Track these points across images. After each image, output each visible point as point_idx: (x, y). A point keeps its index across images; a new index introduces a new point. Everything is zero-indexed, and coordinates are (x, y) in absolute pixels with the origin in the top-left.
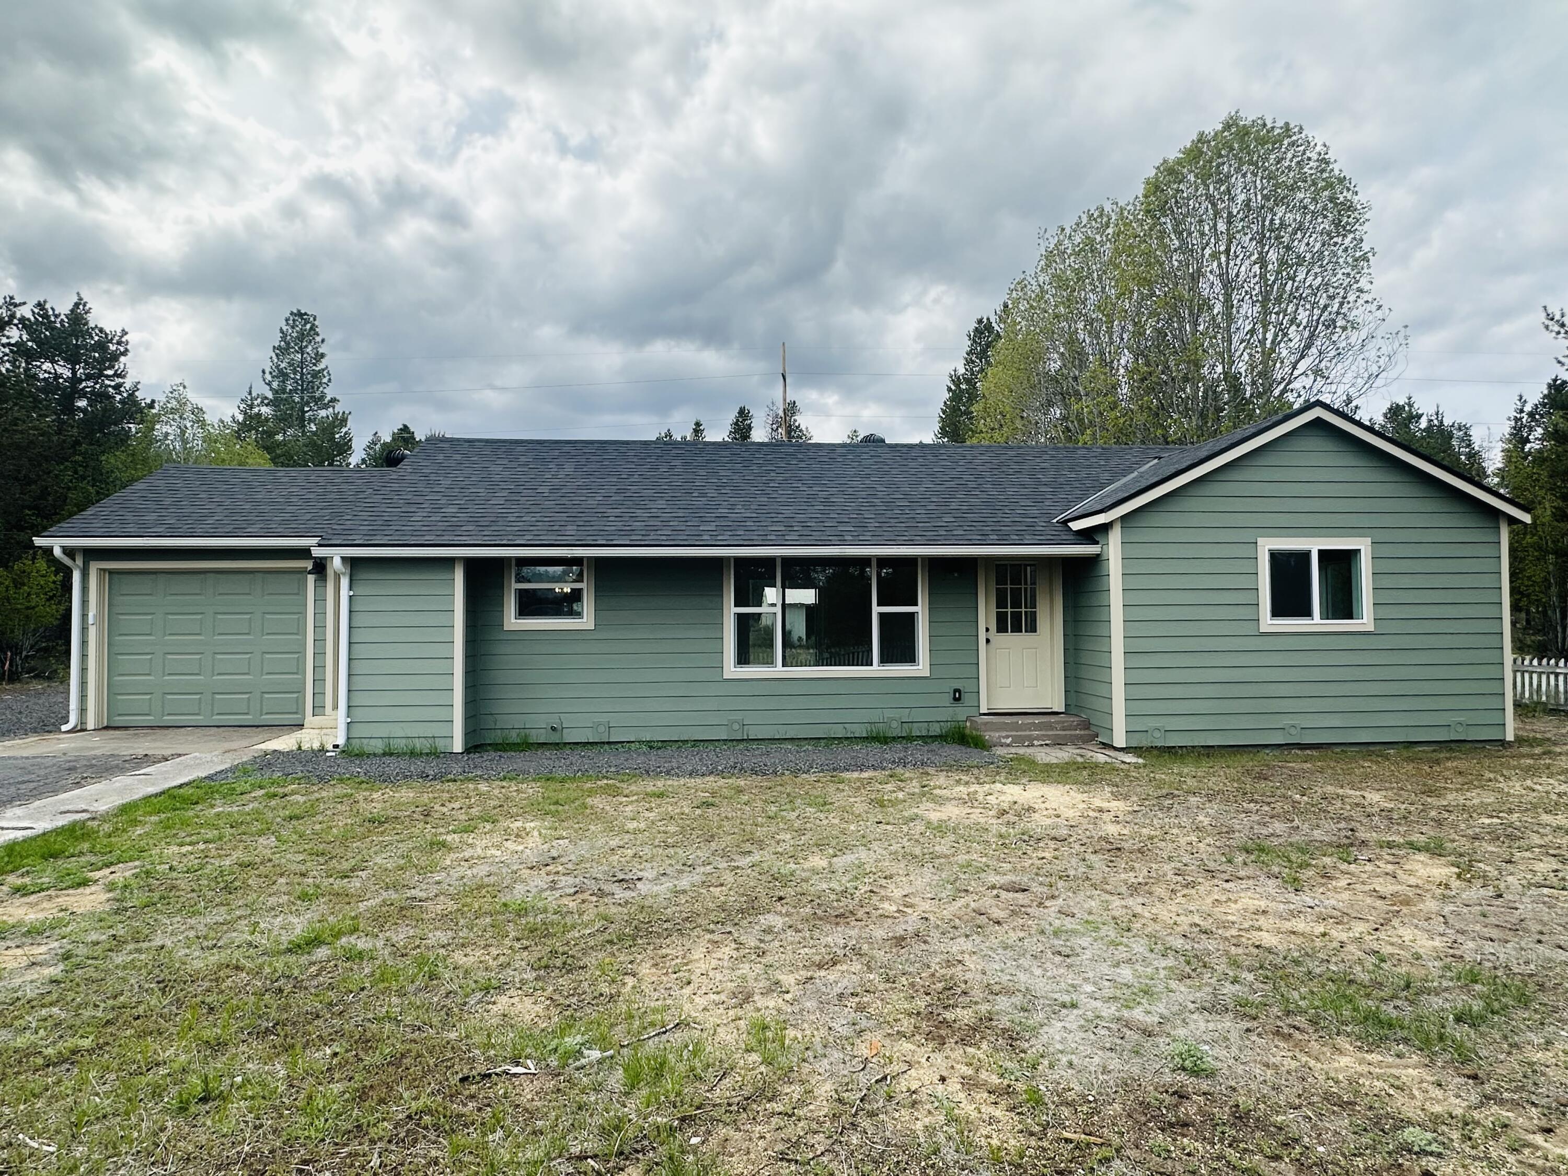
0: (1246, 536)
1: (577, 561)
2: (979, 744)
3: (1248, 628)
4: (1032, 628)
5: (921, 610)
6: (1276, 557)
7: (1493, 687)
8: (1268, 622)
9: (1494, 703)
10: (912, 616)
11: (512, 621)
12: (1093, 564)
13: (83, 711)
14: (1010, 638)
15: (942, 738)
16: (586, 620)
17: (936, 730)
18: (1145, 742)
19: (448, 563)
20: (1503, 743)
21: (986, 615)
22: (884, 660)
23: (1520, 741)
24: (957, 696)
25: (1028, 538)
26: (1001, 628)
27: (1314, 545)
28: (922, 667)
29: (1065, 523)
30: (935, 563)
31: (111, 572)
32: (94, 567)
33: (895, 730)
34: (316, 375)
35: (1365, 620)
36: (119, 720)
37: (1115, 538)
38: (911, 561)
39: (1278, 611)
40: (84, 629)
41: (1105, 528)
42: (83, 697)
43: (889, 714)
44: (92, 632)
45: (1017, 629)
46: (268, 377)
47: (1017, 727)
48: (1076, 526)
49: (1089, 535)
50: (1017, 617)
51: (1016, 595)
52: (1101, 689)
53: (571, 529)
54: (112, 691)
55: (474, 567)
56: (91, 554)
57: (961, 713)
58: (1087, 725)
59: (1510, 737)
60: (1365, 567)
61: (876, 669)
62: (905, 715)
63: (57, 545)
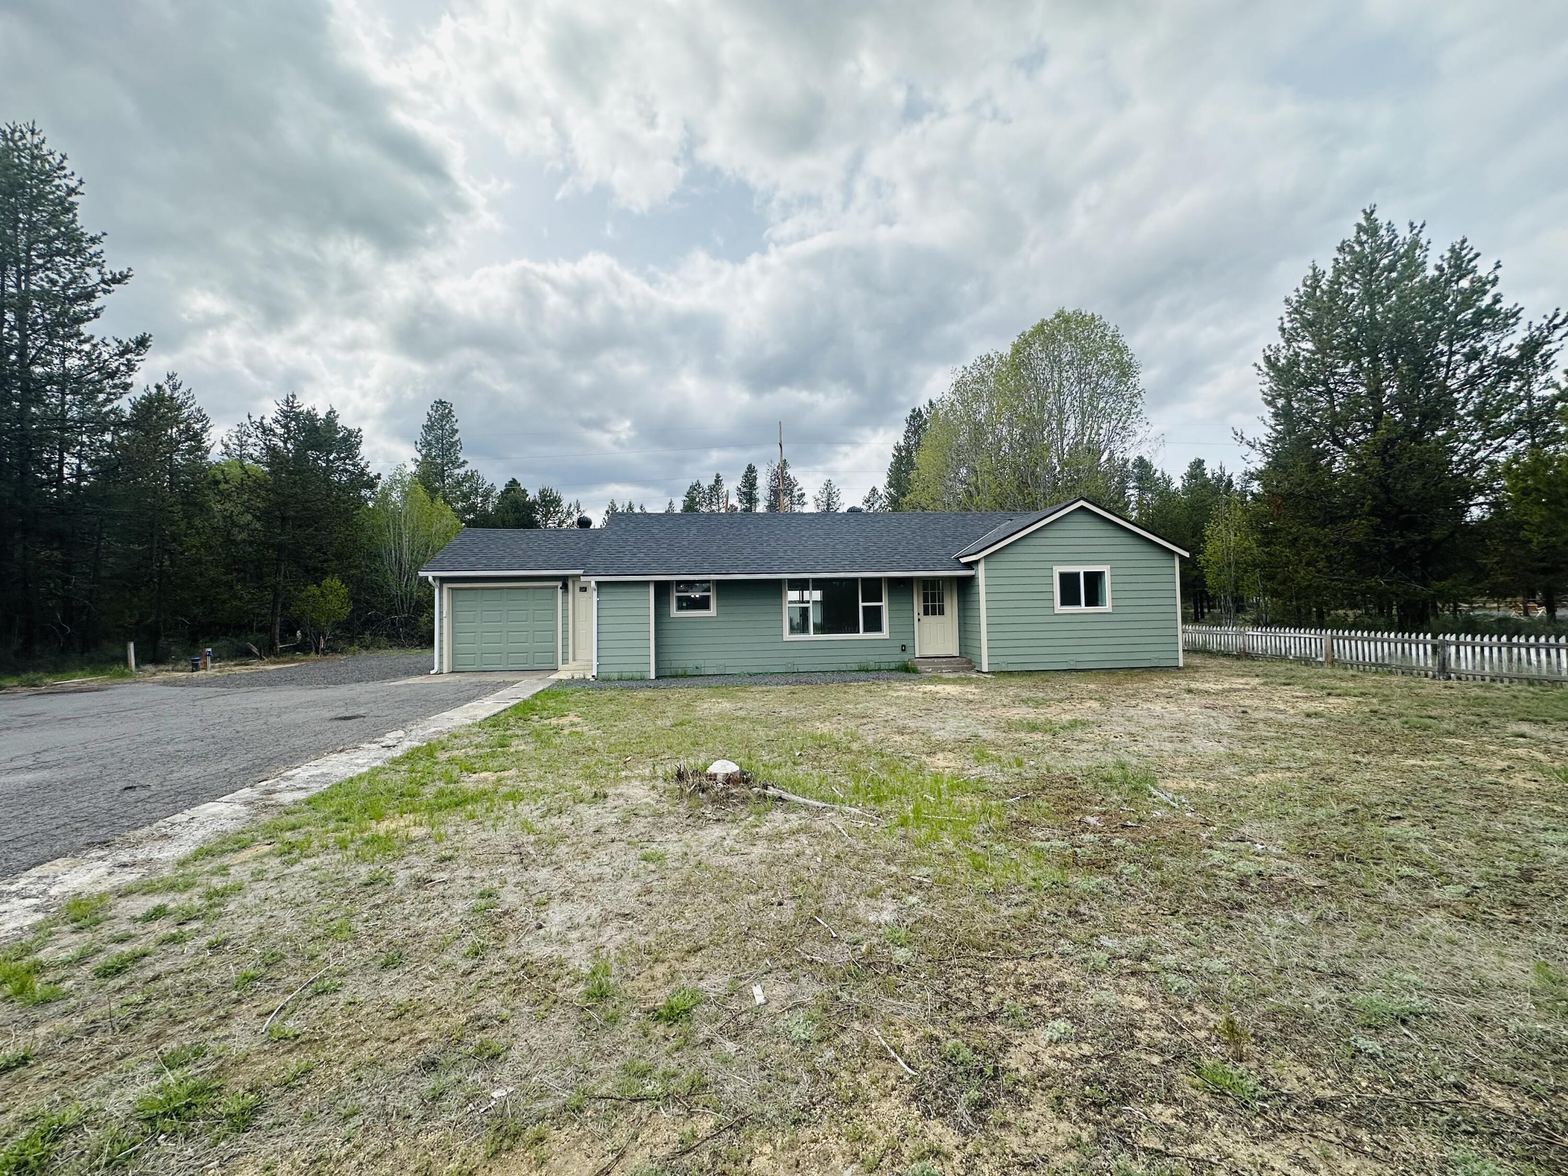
0: (1048, 565)
1: (708, 581)
2: (915, 671)
3: (1049, 612)
4: (942, 613)
5: (884, 604)
6: (1063, 576)
7: (1172, 640)
8: (1059, 608)
9: (1173, 648)
10: (879, 608)
11: (674, 612)
12: (972, 579)
13: (441, 663)
14: (930, 618)
15: (897, 669)
16: (712, 612)
17: (893, 666)
18: (997, 669)
19: (647, 583)
20: (1178, 668)
21: (918, 605)
22: (865, 630)
23: (1187, 666)
24: (904, 648)
25: (939, 567)
26: (926, 613)
27: (1082, 569)
28: (885, 633)
29: (958, 558)
30: (890, 580)
31: (453, 589)
32: (446, 586)
33: (872, 666)
34: (453, 445)
35: (1107, 607)
36: (458, 668)
37: (981, 567)
38: (879, 580)
39: (1063, 603)
40: (441, 620)
41: (976, 562)
42: (441, 656)
43: (869, 658)
44: (445, 621)
45: (934, 614)
46: (419, 447)
47: (933, 663)
48: (963, 560)
49: (970, 565)
50: (934, 607)
51: (933, 595)
52: (976, 644)
53: (706, 565)
54: (454, 654)
55: (658, 584)
56: (443, 580)
57: (906, 657)
58: (970, 662)
59: (1181, 665)
60: (1107, 579)
61: (862, 635)
62: (877, 659)
63: (430, 575)
